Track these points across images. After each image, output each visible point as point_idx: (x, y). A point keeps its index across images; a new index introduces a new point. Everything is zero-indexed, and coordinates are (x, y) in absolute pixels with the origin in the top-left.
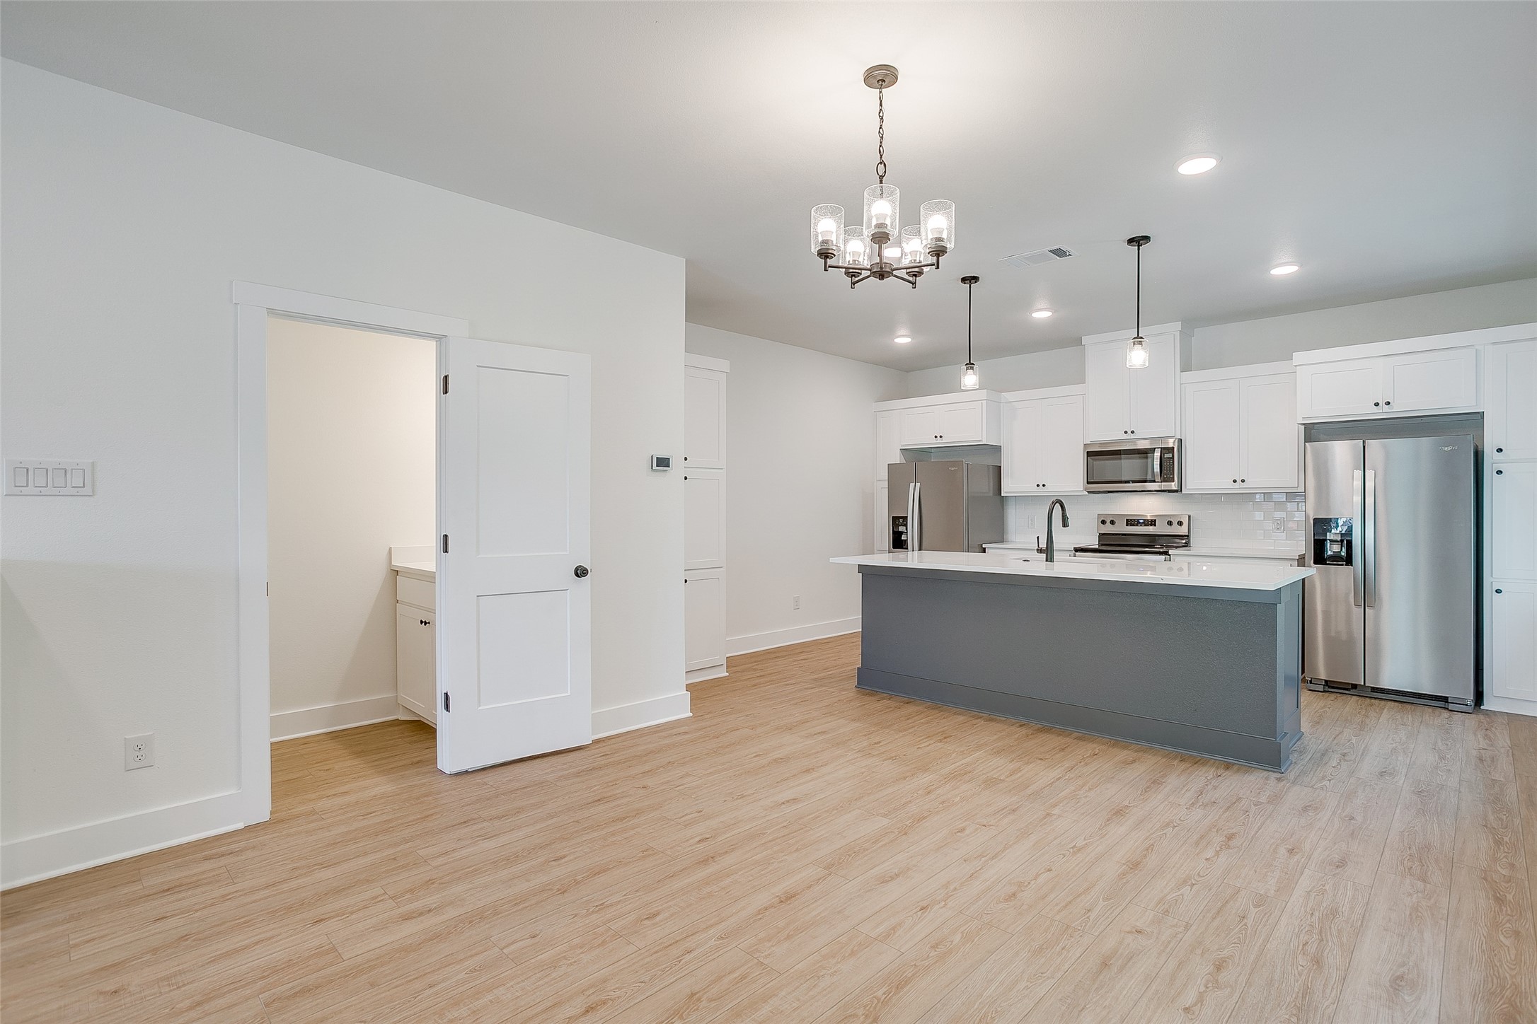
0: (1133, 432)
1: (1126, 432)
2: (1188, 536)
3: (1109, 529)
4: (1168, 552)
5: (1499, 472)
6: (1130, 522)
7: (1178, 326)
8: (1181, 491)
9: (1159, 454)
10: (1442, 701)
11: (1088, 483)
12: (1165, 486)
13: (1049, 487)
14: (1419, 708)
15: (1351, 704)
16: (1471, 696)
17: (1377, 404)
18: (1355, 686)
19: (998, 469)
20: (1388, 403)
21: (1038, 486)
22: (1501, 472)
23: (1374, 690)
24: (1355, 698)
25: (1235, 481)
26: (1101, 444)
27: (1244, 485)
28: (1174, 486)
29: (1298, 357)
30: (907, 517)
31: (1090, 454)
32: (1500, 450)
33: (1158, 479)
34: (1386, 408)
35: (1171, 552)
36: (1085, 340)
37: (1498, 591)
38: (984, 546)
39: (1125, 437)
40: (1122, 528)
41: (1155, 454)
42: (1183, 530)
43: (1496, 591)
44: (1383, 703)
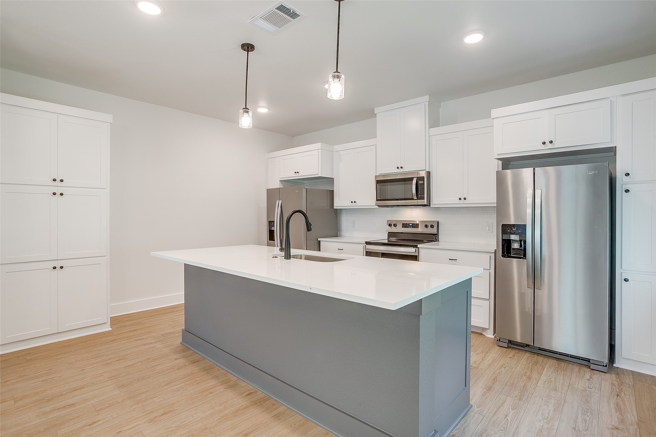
0: (401, 168)
1: (398, 168)
2: (437, 234)
3: (394, 230)
4: (417, 246)
5: (627, 191)
6: (405, 225)
7: (426, 98)
8: (430, 205)
9: (415, 181)
10: (585, 362)
11: (377, 200)
12: (420, 202)
13: (358, 203)
14: (570, 366)
15: (525, 358)
16: (606, 361)
17: (544, 143)
18: (528, 346)
19: (332, 192)
20: (551, 142)
21: (352, 202)
22: (628, 191)
23: (540, 349)
24: (528, 355)
25: (460, 199)
26: (385, 175)
27: (466, 201)
28: (425, 202)
29: (495, 113)
30: (274, 221)
31: (378, 182)
32: (627, 175)
33: (415, 198)
34: (550, 146)
35: (419, 246)
36: (377, 110)
37: (626, 280)
38: (319, 239)
39: (398, 171)
40: (399, 229)
41: (413, 181)
42: (434, 231)
43: (625, 280)
44: (546, 359)
